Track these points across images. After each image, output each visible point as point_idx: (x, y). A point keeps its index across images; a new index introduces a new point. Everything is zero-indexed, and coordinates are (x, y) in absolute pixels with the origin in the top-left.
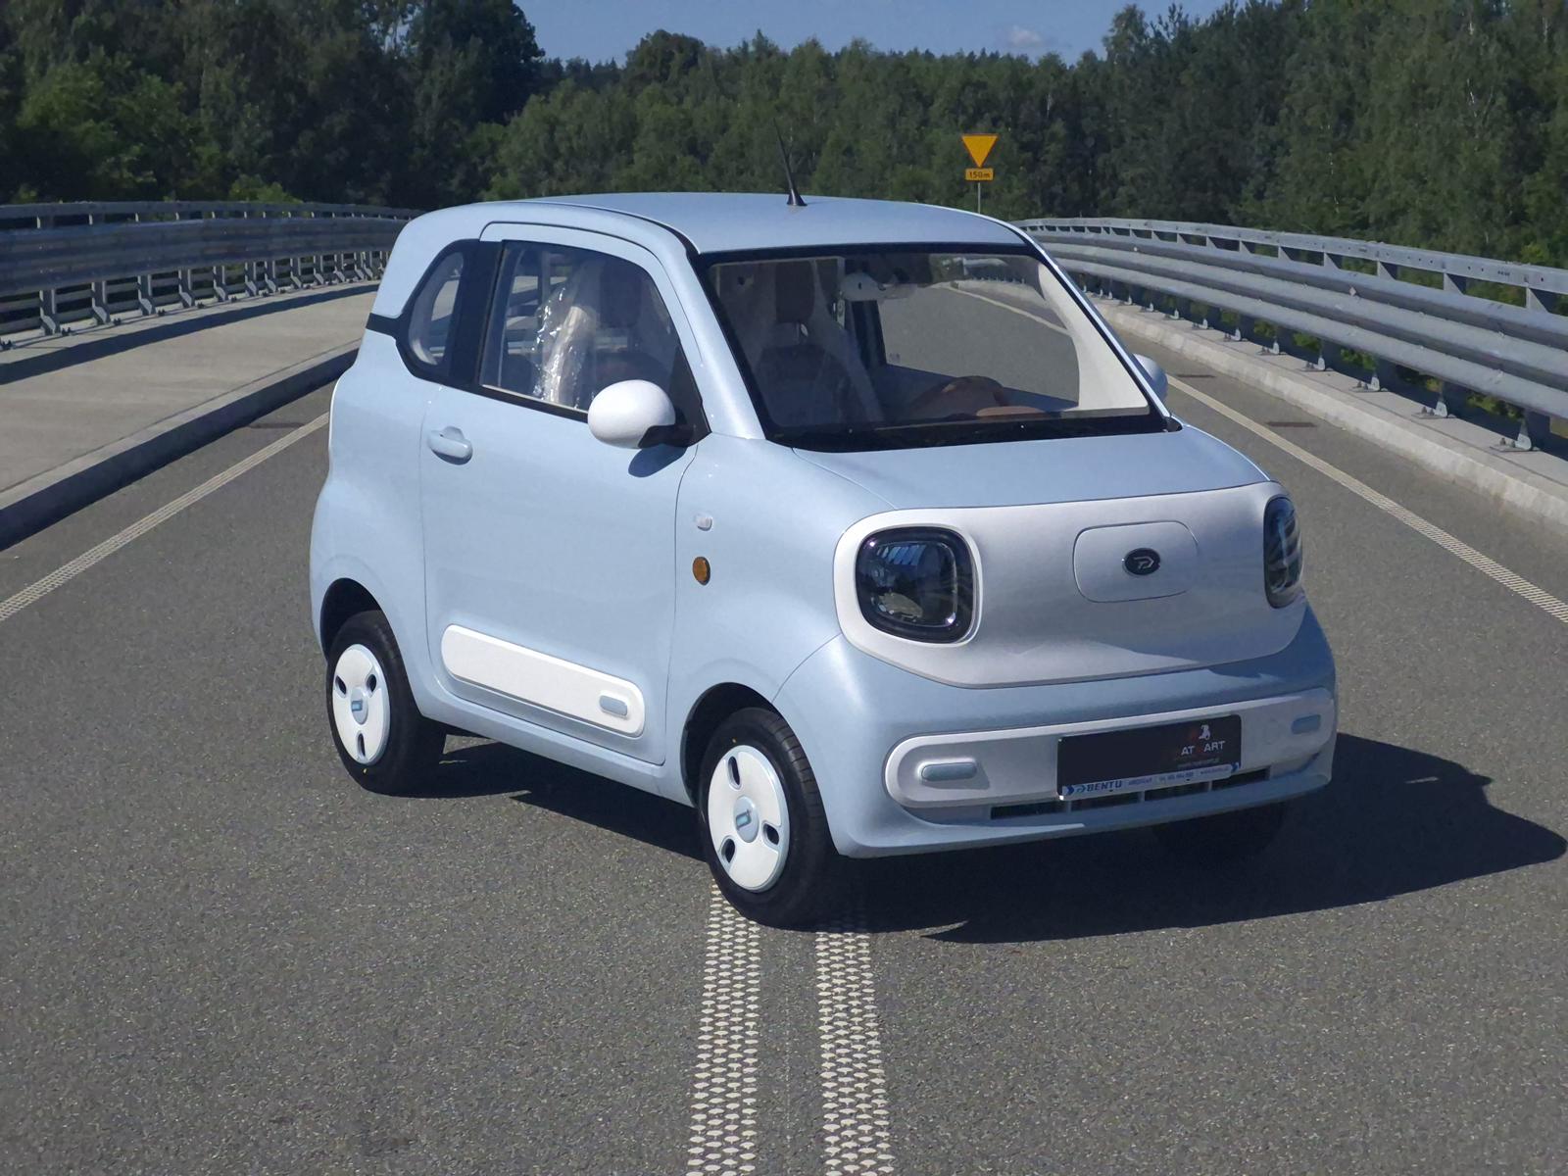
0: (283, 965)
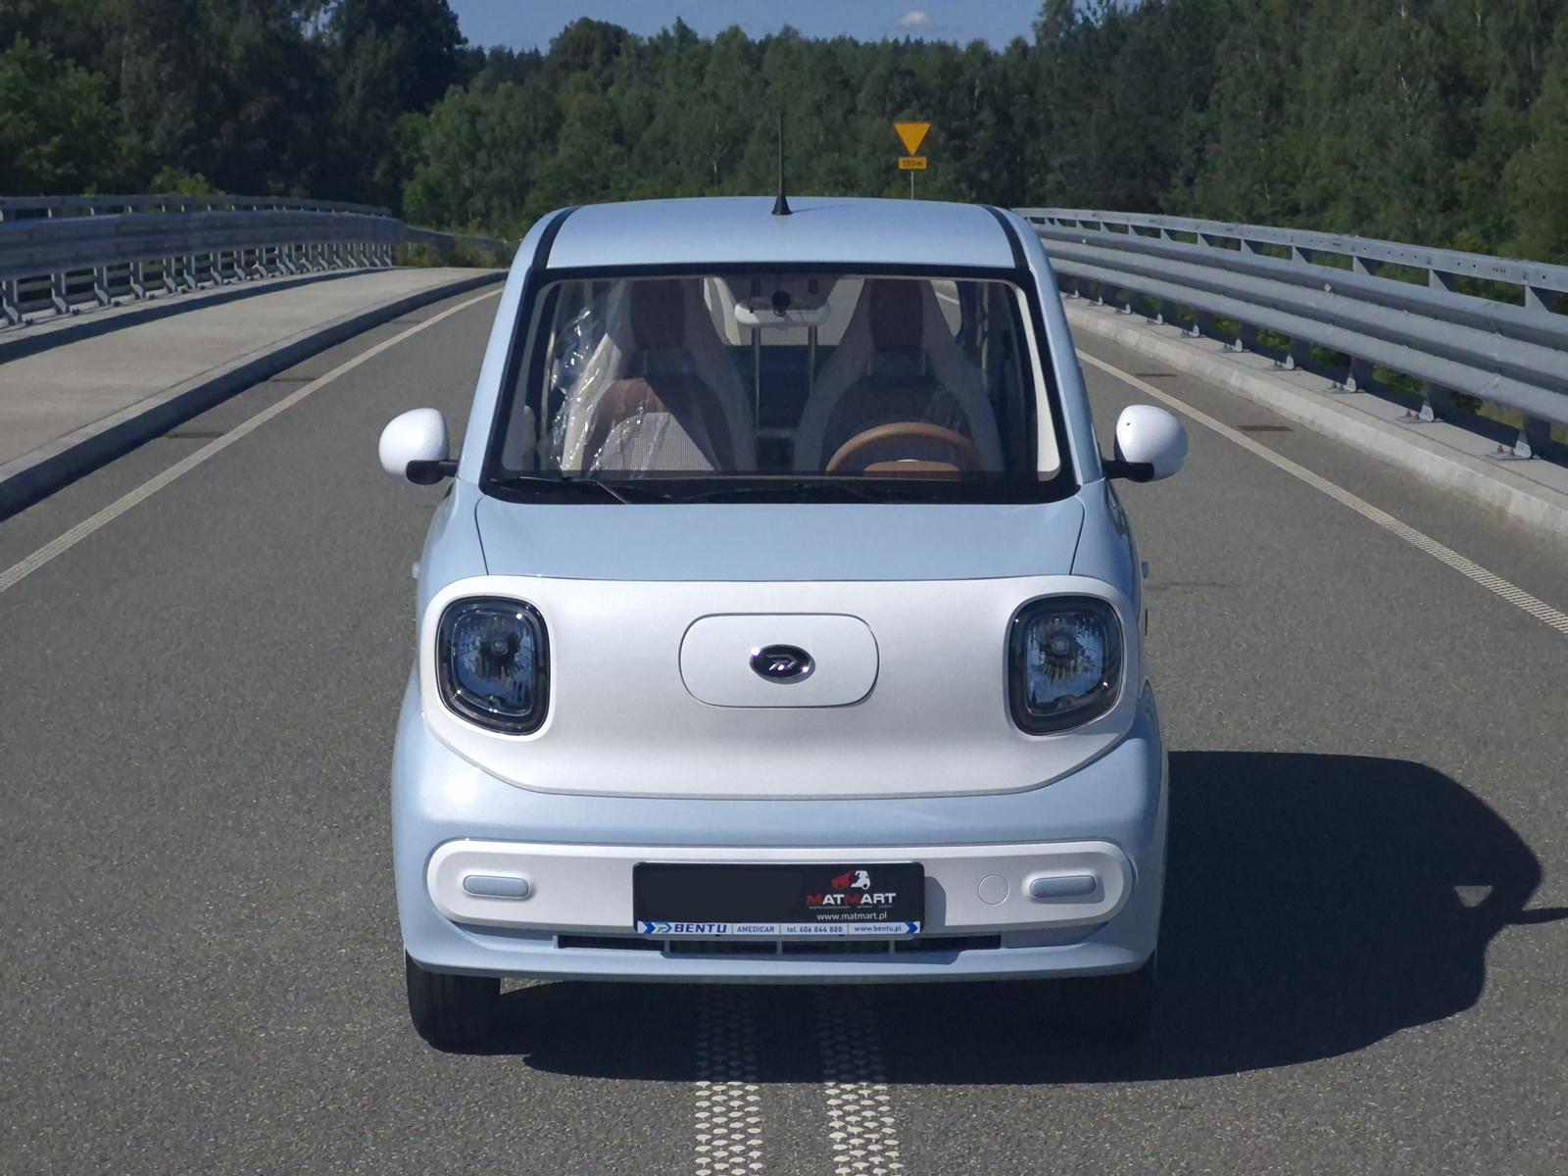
0: (199, 1111)
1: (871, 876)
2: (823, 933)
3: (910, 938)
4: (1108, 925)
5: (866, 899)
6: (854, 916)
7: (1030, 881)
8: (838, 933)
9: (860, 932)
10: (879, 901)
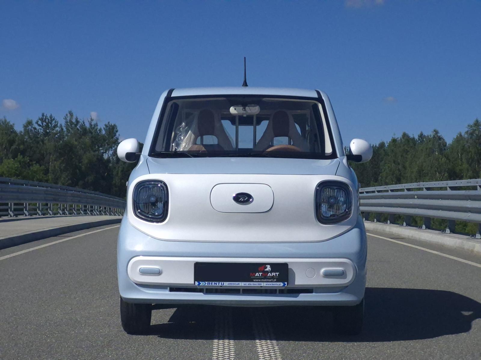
1: (271, 267)
2: (256, 286)
3: (283, 288)
4: (348, 287)
5: (269, 274)
6: (265, 280)
7: (323, 270)
8: (260, 286)
9: (267, 285)
10: (274, 275)
